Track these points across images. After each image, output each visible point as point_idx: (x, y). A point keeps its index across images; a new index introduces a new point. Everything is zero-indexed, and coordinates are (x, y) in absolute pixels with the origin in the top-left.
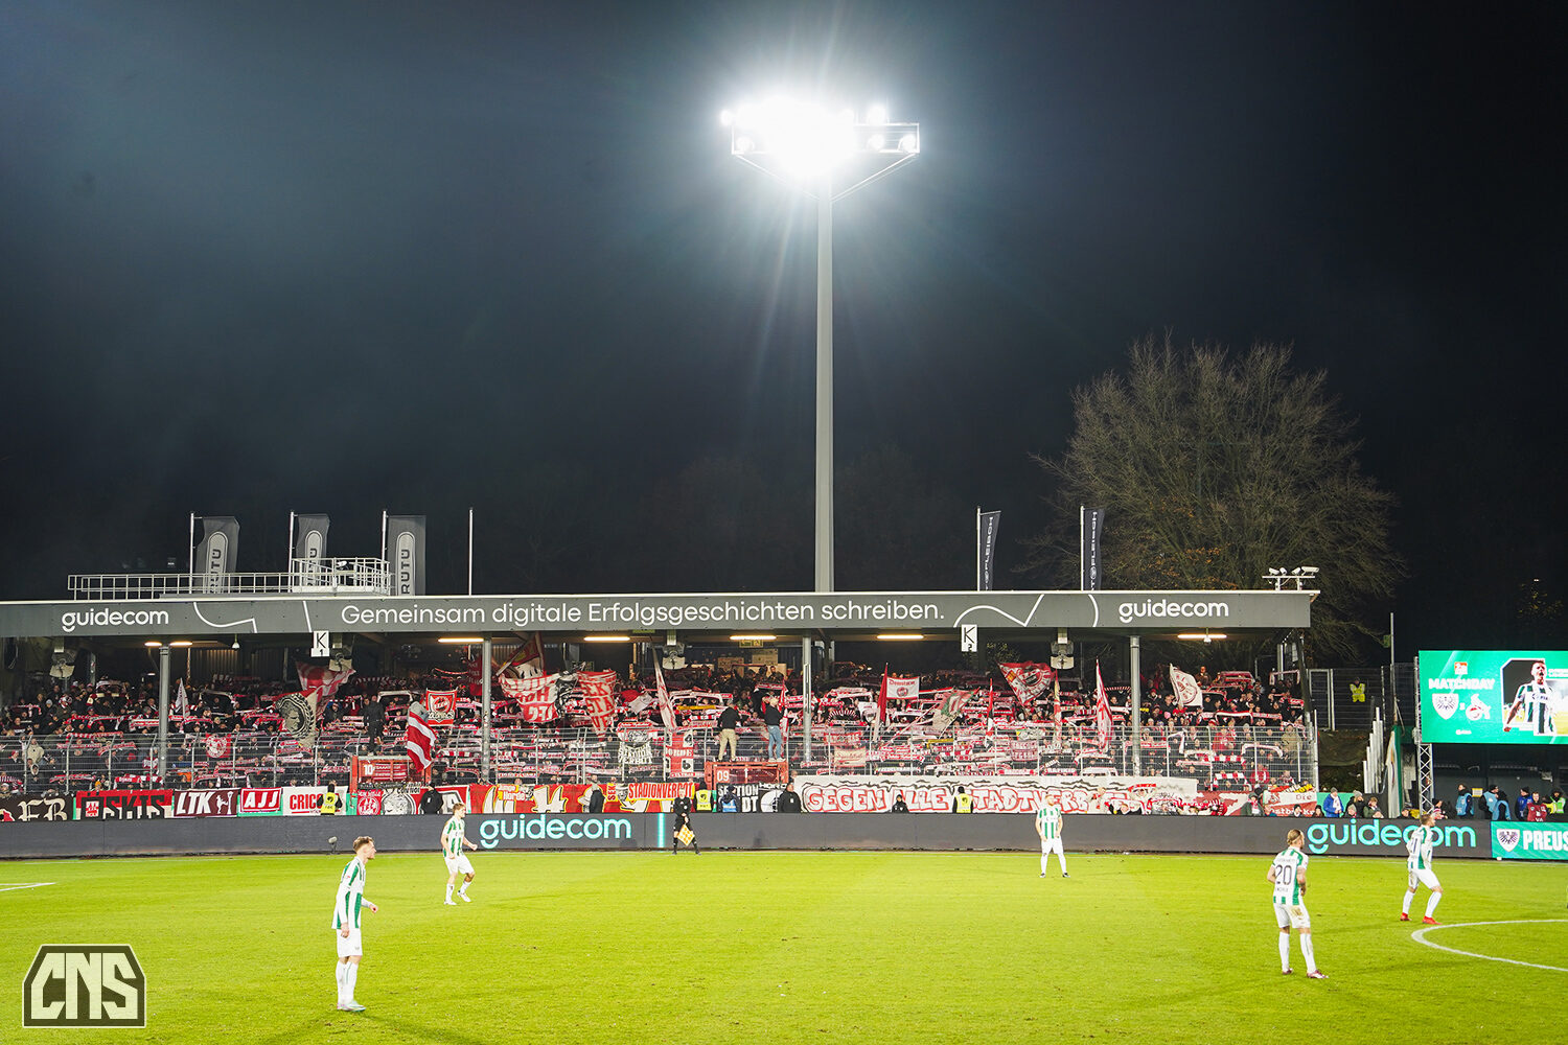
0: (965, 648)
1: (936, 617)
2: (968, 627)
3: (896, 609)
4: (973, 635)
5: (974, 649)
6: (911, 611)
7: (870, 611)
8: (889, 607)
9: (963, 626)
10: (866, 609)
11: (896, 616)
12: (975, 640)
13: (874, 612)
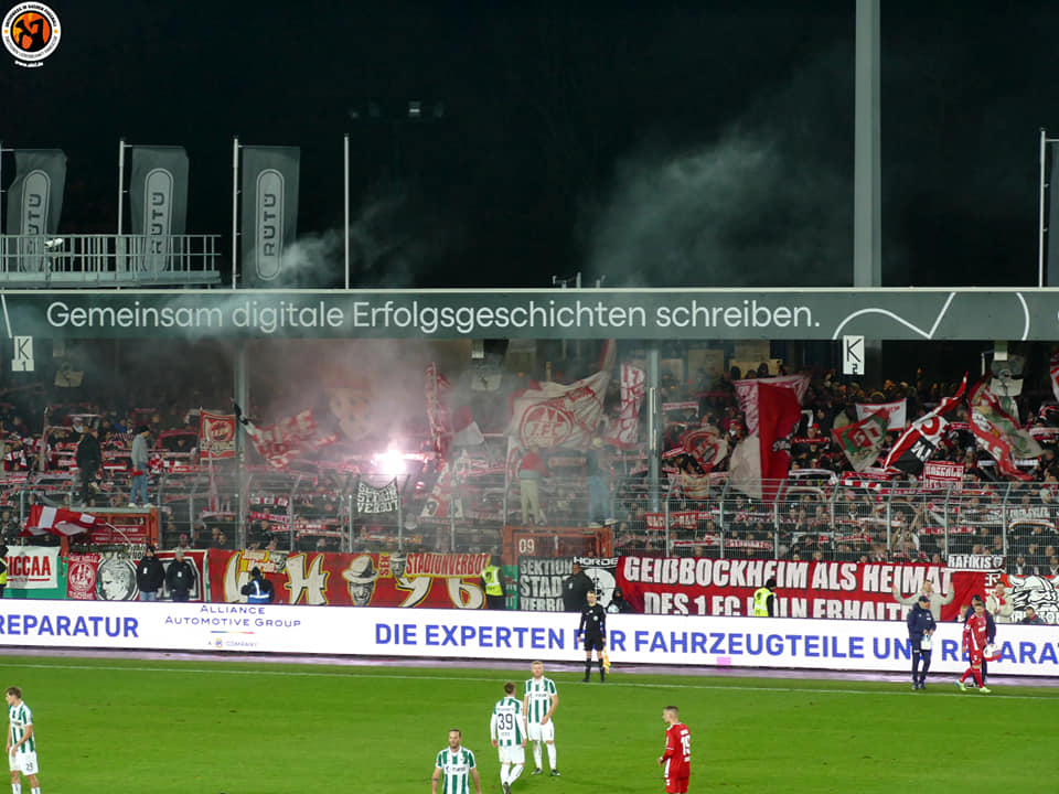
0: (847, 370)
1: (809, 324)
2: (852, 339)
3: (755, 312)
4: (859, 351)
5: (861, 371)
6: (776, 316)
7: (720, 315)
8: (746, 309)
9: (845, 338)
10: (715, 312)
11: (755, 322)
12: (862, 358)
13: (726, 316)
